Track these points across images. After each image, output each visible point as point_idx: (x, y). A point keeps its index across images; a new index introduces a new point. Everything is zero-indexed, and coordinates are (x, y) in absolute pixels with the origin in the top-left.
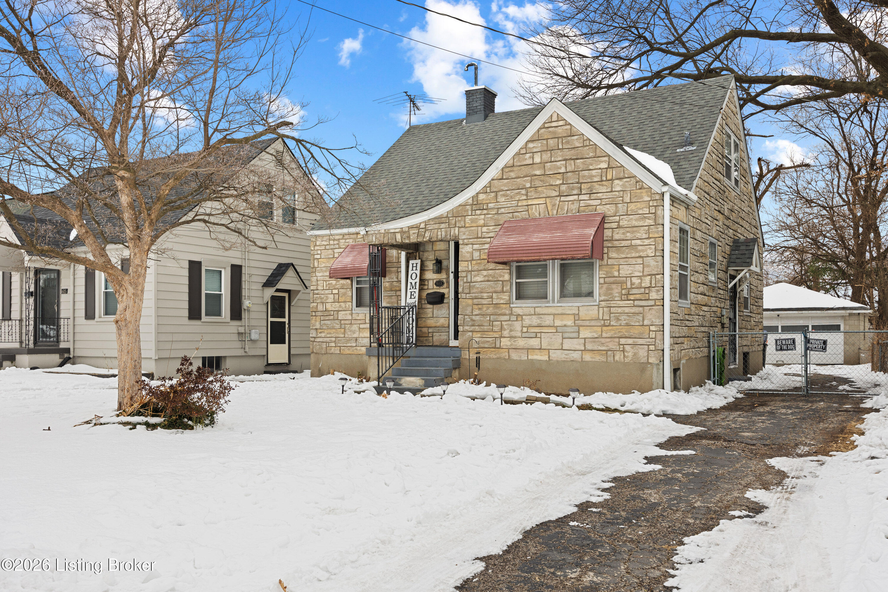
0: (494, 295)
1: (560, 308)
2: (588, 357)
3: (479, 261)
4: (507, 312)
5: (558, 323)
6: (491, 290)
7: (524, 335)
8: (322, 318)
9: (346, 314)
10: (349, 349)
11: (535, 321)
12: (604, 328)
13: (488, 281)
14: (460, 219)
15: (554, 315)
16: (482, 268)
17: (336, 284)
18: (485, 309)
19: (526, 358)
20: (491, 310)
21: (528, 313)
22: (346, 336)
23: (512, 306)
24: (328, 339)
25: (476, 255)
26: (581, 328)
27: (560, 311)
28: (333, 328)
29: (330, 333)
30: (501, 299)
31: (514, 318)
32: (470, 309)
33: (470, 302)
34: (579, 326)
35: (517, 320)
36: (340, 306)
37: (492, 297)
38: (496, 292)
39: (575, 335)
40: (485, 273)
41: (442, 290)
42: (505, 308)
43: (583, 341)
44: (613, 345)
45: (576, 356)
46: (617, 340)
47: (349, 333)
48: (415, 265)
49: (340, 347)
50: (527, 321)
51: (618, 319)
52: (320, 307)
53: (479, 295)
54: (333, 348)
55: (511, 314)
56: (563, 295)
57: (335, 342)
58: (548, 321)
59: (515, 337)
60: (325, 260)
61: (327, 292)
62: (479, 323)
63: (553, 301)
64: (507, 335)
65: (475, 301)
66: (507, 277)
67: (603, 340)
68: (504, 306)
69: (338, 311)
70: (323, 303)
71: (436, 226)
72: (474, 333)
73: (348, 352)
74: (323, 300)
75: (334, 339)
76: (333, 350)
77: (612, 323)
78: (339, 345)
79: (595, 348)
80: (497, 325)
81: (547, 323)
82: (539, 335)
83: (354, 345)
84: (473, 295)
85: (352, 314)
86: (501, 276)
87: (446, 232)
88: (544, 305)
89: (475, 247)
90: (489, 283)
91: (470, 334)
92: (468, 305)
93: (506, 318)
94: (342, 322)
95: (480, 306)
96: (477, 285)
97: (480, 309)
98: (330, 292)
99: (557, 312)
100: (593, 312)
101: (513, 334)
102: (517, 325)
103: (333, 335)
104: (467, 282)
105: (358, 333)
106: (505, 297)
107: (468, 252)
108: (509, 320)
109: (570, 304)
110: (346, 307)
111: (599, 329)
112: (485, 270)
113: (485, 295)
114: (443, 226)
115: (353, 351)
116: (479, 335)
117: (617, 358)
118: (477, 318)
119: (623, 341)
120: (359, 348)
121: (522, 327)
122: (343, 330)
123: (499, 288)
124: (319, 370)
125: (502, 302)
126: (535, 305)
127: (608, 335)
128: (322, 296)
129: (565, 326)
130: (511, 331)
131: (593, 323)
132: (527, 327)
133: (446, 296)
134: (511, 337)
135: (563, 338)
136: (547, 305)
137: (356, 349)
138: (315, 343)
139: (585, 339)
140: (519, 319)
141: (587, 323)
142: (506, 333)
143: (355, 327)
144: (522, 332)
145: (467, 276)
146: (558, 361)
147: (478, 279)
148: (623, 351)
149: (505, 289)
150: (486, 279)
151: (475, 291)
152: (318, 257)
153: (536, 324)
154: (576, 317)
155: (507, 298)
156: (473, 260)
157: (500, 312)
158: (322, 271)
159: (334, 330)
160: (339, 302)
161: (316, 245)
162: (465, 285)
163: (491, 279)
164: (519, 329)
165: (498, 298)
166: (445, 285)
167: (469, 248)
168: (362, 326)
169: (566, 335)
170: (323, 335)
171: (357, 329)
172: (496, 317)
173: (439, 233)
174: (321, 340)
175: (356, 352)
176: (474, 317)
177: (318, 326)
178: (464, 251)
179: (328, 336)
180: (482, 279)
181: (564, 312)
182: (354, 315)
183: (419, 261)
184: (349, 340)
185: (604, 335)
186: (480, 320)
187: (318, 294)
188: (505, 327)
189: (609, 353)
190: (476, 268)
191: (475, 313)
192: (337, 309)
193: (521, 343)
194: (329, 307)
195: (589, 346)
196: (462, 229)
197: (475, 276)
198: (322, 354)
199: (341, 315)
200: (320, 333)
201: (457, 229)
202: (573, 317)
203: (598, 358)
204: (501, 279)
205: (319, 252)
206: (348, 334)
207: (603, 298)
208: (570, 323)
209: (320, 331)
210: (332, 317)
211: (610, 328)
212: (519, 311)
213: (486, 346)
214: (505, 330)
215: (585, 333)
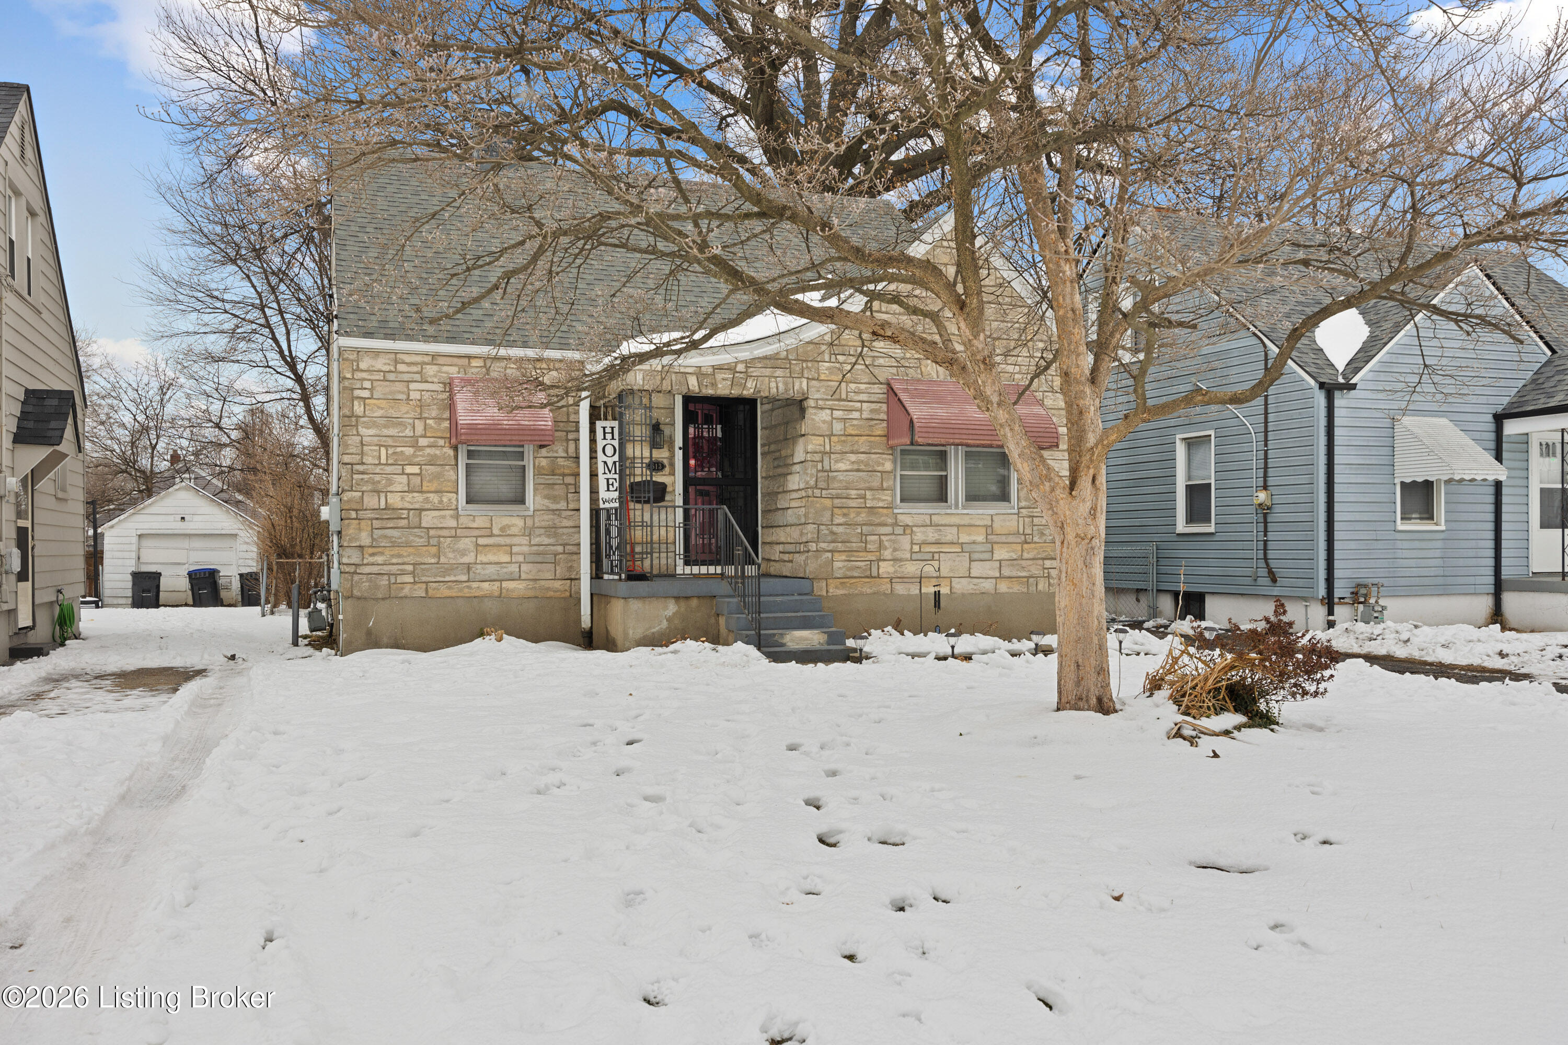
0: (869, 494)
1: (967, 517)
2: (1003, 587)
3: (843, 438)
4: (890, 521)
5: (964, 538)
6: (863, 485)
7: (915, 556)
8: (376, 524)
9: (444, 517)
10: (450, 588)
11: (931, 535)
12: (1026, 546)
13: (858, 470)
14: (810, 364)
15: (958, 526)
16: (847, 449)
17: (414, 455)
18: (852, 515)
19: (917, 592)
20: (863, 517)
21: (920, 523)
22: (443, 560)
23: (896, 511)
24: (394, 569)
25: (838, 427)
26: (995, 546)
27: (966, 520)
28: (408, 545)
29: (399, 556)
30: (879, 500)
31: (899, 530)
32: (828, 514)
33: (828, 502)
34: (992, 543)
35: (904, 534)
36: (427, 500)
37: (864, 497)
38: (871, 489)
39: (987, 556)
40: (853, 457)
41: (659, 478)
42: (887, 515)
43: (997, 564)
44: (1036, 571)
45: (988, 585)
46: (1040, 562)
47: (451, 555)
48: (608, 430)
49: (427, 583)
50: (919, 536)
51: (1042, 534)
52: (371, 501)
53: (844, 492)
54: (409, 586)
55: (896, 524)
56: (971, 497)
57: (413, 573)
58: (950, 534)
59: (901, 560)
60: (383, 403)
61: (389, 469)
62: (844, 538)
63: (957, 507)
64: (889, 557)
65: (836, 501)
66: (888, 466)
67: (1024, 563)
68: (885, 511)
69: (422, 510)
70: (378, 492)
71: (768, 372)
72: (836, 554)
73: (448, 593)
74: (380, 487)
75: (410, 568)
76: (406, 591)
77: (1036, 539)
78: (424, 579)
79: (1014, 574)
80: (874, 542)
81: (949, 538)
82: (936, 556)
83: (464, 578)
84: (834, 492)
85: (457, 517)
86: (879, 464)
87: (786, 384)
88: (943, 511)
89: (837, 414)
90: (861, 474)
91: (829, 555)
92: (825, 508)
93: (888, 530)
94: (432, 532)
95: (845, 511)
96: (841, 476)
97: (845, 515)
98: (398, 469)
99: (962, 523)
100: (1012, 523)
101: (899, 554)
102: (905, 541)
103: (406, 560)
104: (823, 471)
105: (473, 554)
106: (886, 497)
107: (824, 422)
108: (893, 534)
109: (981, 511)
110: (441, 502)
111: (1019, 547)
112: (852, 452)
113: (853, 493)
114: (779, 372)
115: (461, 590)
116: (844, 558)
117: (1040, 587)
118: (840, 529)
119: (1048, 563)
120: (475, 585)
121: (912, 543)
122: (434, 550)
123: (876, 484)
124: (369, 633)
125: (881, 504)
126: (931, 511)
127: (1030, 556)
128: (377, 478)
129: (974, 543)
130: (895, 550)
131: (1011, 539)
132: (920, 545)
133: (669, 489)
134: (895, 560)
135: (971, 561)
136: (949, 511)
137: (469, 587)
138: (356, 578)
139: (1000, 561)
140: (908, 531)
141: (1003, 539)
142: (887, 554)
143: (466, 543)
144: (912, 553)
145: (822, 461)
146: (963, 594)
147: (842, 466)
148: (1049, 577)
149: (885, 485)
150: (856, 467)
151: (836, 485)
152: (366, 394)
153: (933, 540)
154: (989, 529)
155: (889, 499)
156: (832, 435)
157: (877, 521)
158: (374, 425)
159: (411, 550)
160: (421, 492)
161: (358, 369)
162: (820, 474)
163: (862, 467)
164: (908, 547)
165: (873, 499)
166: (667, 470)
167: (825, 415)
168: (481, 541)
169: (975, 556)
170: (379, 559)
171: (472, 547)
172: (871, 528)
173: (773, 385)
174: (375, 569)
175: (466, 592)
176: (835, 529)
177: (365, 539)
178: (817, 418)
179: (394, 561)
180: (849, 467)
181: (973, 522)
182: (462, 520)
183: (616, 424)
184: (451, 569)
185: (1026, 555)
186: (846, 533)
187: (363, 473)
188: (886, 544)
189: (1031, 580)
190: (838, 448)
191: (836, 521)
192: (417, 506)
193: (911, 568)
194: (395, 500)
195: (1006, 572)
196: (814, 383)
197: (836, 462)
198: (377, 599)
199: (428, 519)
200: (373, 555)
201: (805, 381)
202: (984, 530)
203: (1017, 588)
204: (880, 468)
205: (367, 384)
206: (449, 557)
207: (1023, 504)
208: (981, 538)
209: (371, 550)
210: (403, 523)
211: (1033, 546)
212: (908, 520)
213: (856, 574)
214: (886, 549)
215: (1001, 553)
